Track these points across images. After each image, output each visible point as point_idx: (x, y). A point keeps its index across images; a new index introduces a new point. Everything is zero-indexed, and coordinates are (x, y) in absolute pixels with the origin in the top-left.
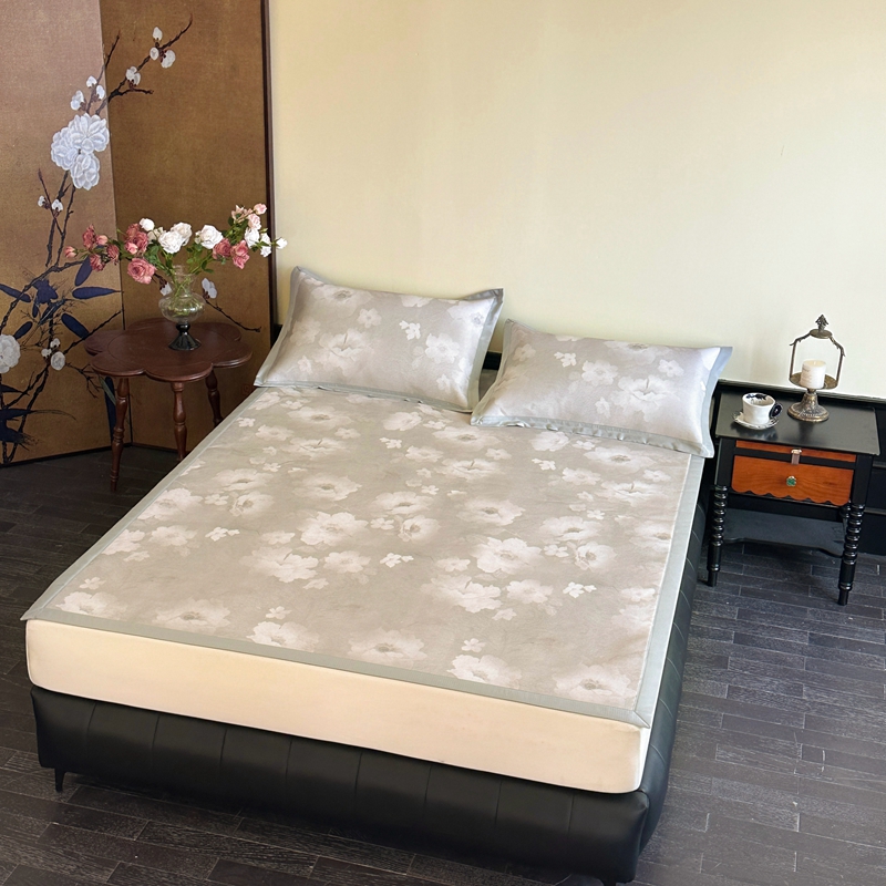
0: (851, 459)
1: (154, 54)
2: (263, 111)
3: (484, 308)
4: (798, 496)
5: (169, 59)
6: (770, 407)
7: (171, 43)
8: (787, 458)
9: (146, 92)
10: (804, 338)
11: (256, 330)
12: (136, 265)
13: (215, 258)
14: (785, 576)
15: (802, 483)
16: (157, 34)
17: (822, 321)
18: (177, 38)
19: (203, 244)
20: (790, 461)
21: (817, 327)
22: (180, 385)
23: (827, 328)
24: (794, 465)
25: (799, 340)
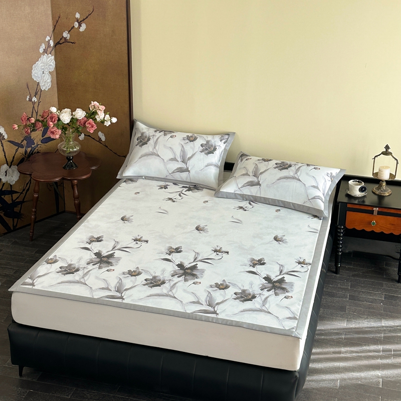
1: (76, 25)
4: (377, 230)
5: (83, 27)
7: (84, 20)
8: (372, 212)
9: (72, 43)
10: (379, 155)
15: (379, 224)
16: (78, 16)
17: (387, 147)
18: (87, 17)
21: (385, 150)
24: (375, 215)
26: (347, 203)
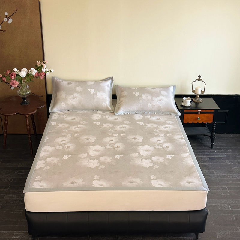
0: (213, 111)
1: (5, 20)
2: (41, 34)
3: (109, 82)
4: (200, 122)
5: (11, 21)
6: (191, 100)
7: (11, 16)
8: (197, 113)
9: (3, 31)
10: (195, 81)
11: (42, 96)
12: (13, 82)
13: (35, 77)
14: (195, 143)
15: (201, 118)
16: (6, 14)
17: (200, 76)
18: (13, 15)
19: (32, 74)
20: (198, 113)
21: (198, 78)
22: (28, 115)
23: (201, 78)
24: (199, 114)
25: (194, 82)
26: (184, 110)
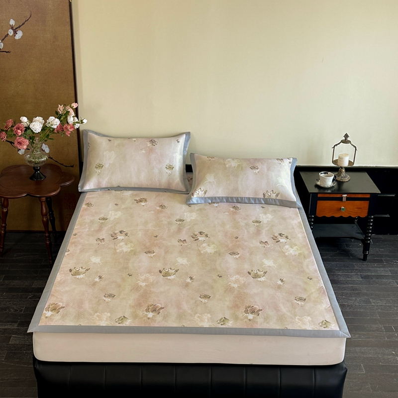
0: (368, 196)
1: (10, 33)
4: (345, 215)
5: (19, 35)
7: (20, 26)
9: (7, 52)
10: (339, 144)
11: (72, 166)
12: (20, 140)
13: (56, 132)
15: (347, 209)
16: (12, 22)
17: (346, 136)
19: (52, 127)
20: (342, 200)
21: (344, 139)
22: (44, 198)
24: (344, 202)
25: (336, 145)
26: (317, 193)
